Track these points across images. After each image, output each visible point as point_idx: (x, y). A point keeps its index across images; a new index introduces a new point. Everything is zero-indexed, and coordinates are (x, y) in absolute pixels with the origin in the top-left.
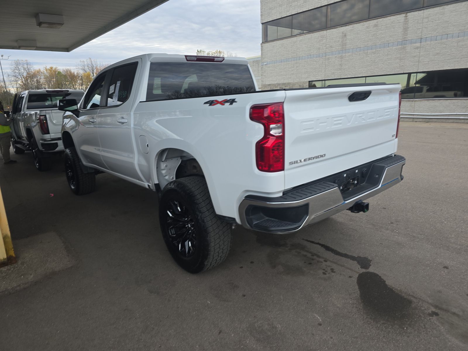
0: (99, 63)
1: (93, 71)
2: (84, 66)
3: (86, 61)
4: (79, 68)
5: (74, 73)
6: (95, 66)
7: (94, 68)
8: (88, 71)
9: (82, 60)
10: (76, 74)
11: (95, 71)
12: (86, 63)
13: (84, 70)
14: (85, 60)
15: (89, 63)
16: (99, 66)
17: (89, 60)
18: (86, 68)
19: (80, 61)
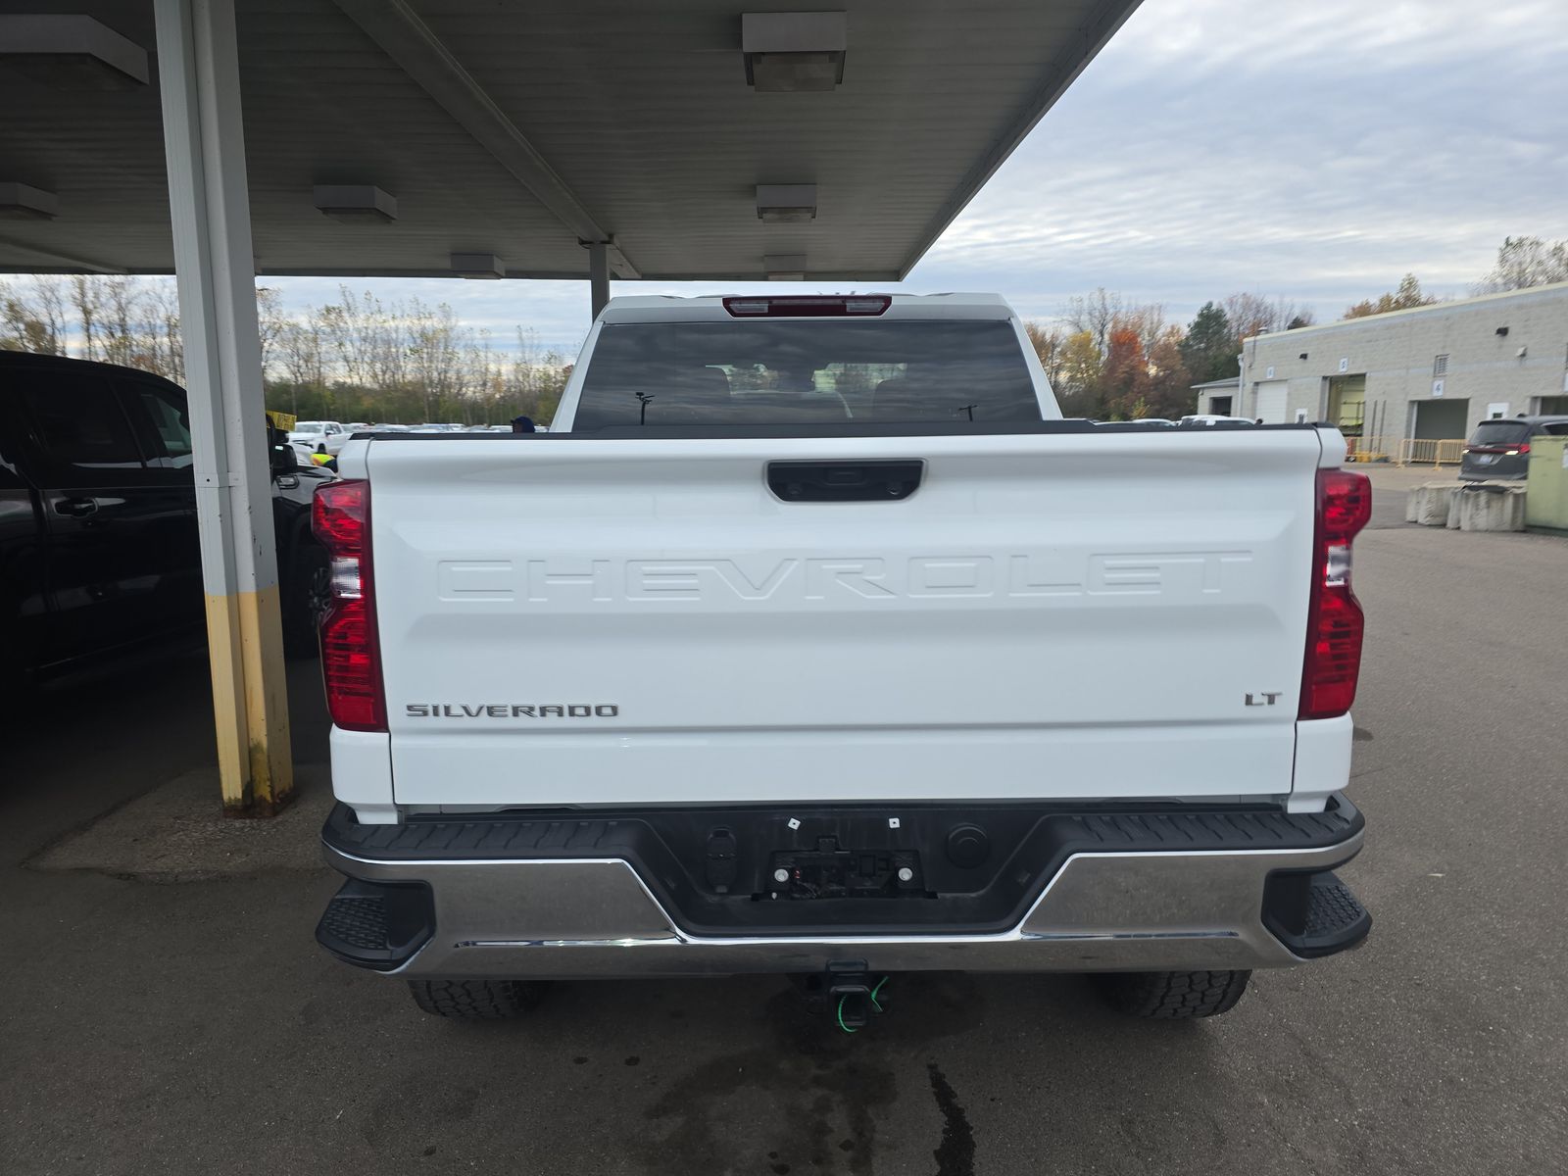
0: (1125, 303)
1: (1103, 326)
2: (1079, 313)
3: (1088, 298)
4: (1063, 320)
5: (1044, 335)
6: (1111, 311)
7: (1108, 318)
8: (1088, 328)
9: (1076, 296)
10: (1048, 337)
11: (1110, 326)
12: (1086, 303)
13: (1077, 324)
14: (1085, 295)
15: (1098, 305)
16: (1124, 310)
17: (1096, 295)
18: (1085, 318)
19: (1071, 298)
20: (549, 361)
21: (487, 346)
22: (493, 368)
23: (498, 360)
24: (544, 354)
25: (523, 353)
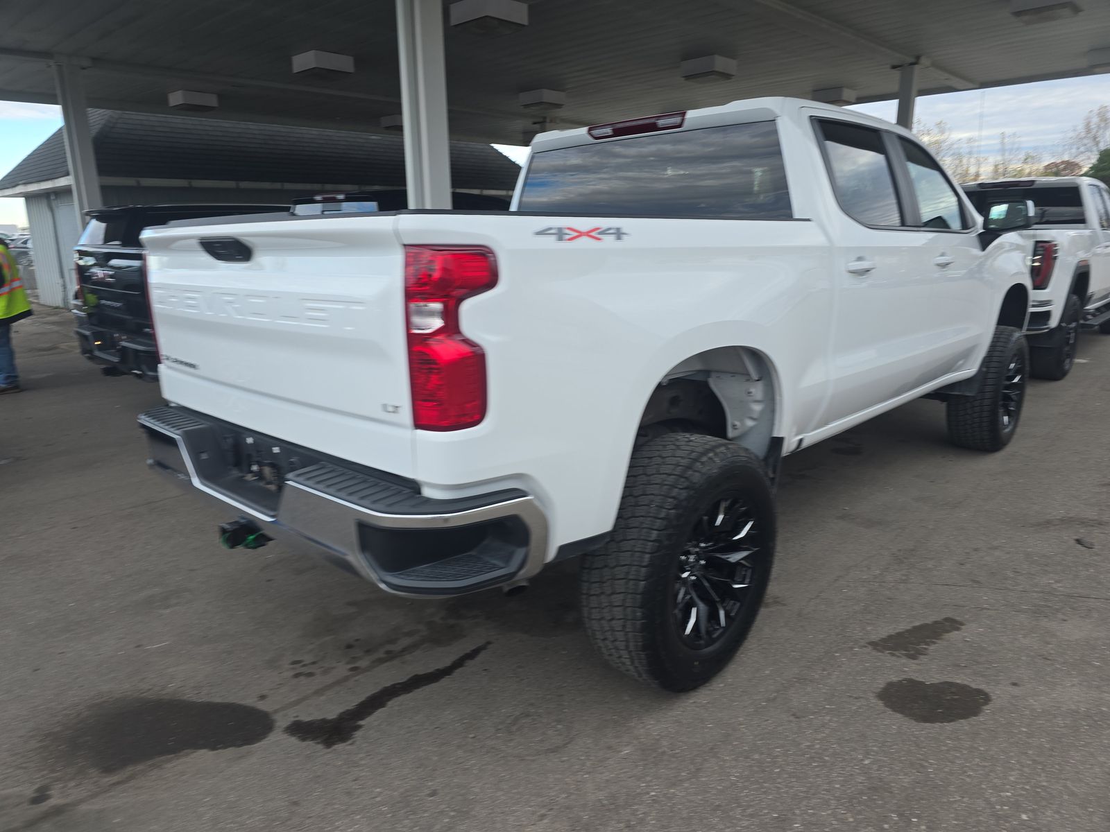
20: (1025, 161)
21: (970, 153)
22: (972, 170)
23: (979, 164)
24: (1022, 156)
25: (1003, 155)
